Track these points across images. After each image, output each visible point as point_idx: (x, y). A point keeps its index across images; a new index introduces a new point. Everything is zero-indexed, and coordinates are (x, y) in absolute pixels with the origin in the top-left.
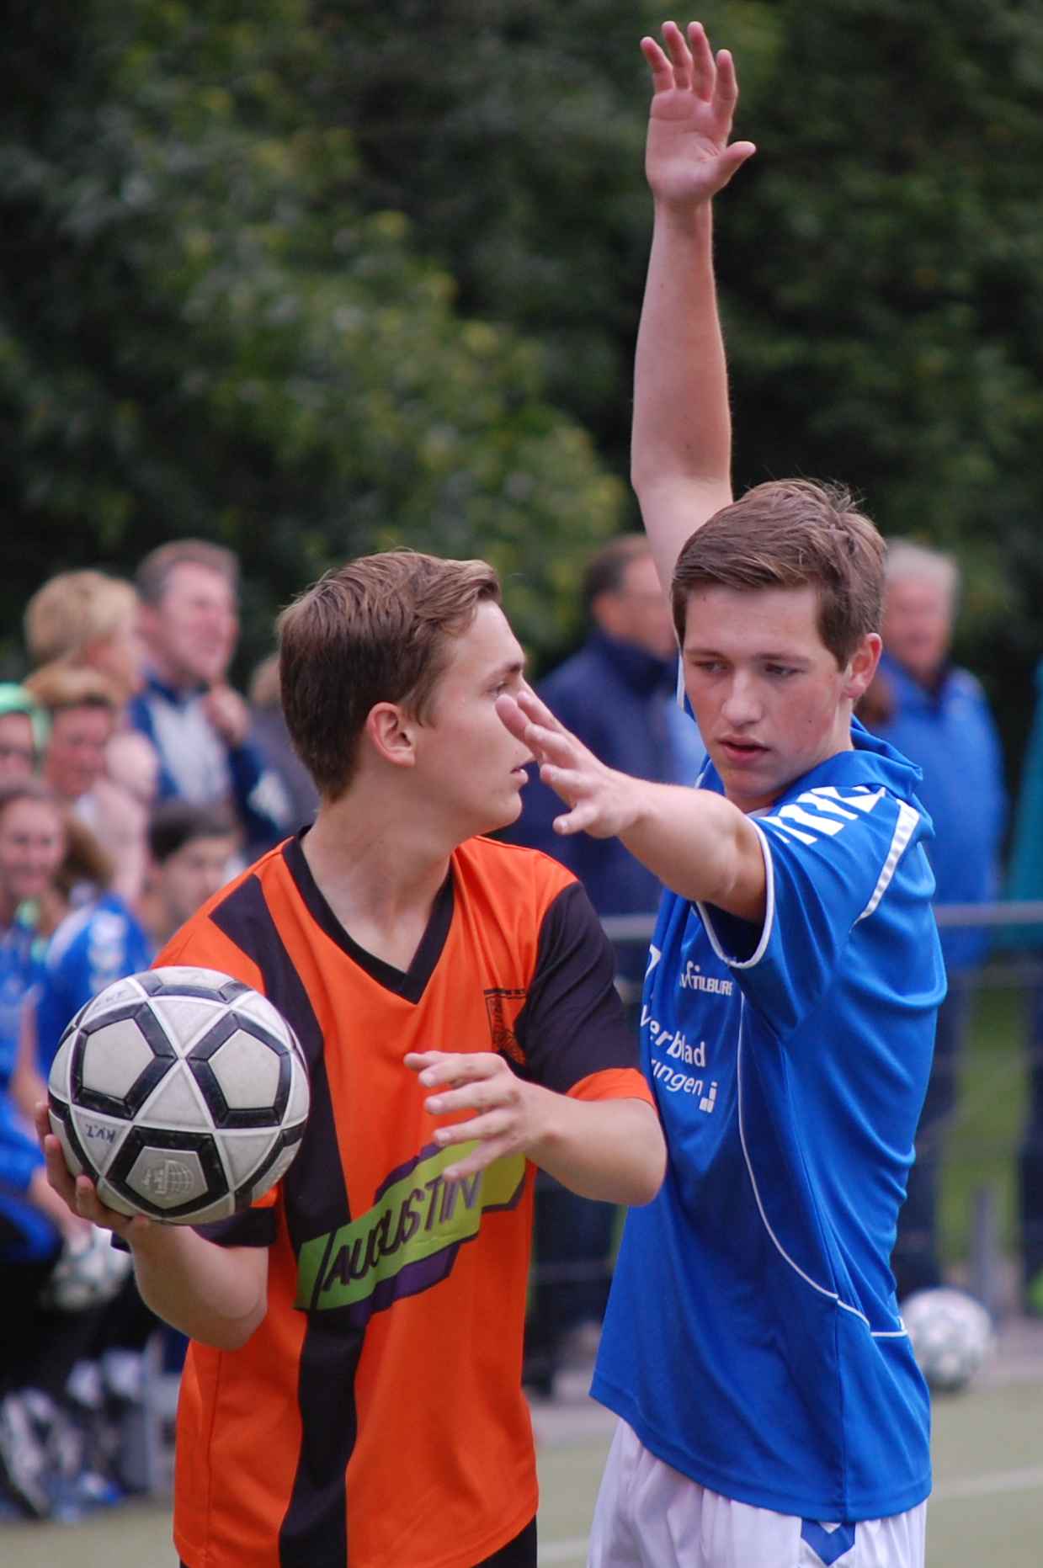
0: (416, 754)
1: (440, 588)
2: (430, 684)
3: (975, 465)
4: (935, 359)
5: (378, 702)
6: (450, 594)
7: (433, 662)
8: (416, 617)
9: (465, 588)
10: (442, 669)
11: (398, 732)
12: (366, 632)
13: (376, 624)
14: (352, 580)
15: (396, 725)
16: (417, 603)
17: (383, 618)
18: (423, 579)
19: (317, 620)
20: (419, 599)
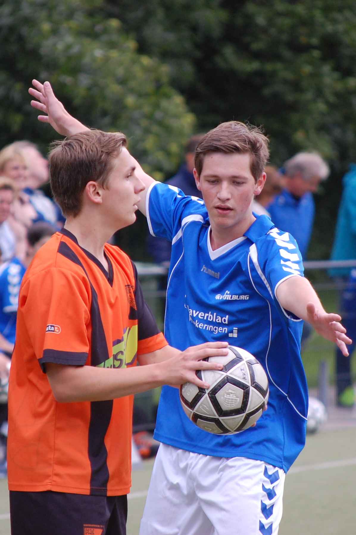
0: (103, 199)
1: (109, 142)
2: (107, 174)
3: (321, 106)
4: (307, 69)
5: (89, 181)
6: (112, 144)
7: (108, 167)
8: (102, 151)
9: (117, 141)
10: (111, 169)
11: (96, 192)
12: (85, 158)
13: (88, 154)
14: (78, 140)
15: (96, 188)
16: (101, 147)
17: (91, 152)
18: (102, 138)
19: (67, 154)
20: (102, 145)
